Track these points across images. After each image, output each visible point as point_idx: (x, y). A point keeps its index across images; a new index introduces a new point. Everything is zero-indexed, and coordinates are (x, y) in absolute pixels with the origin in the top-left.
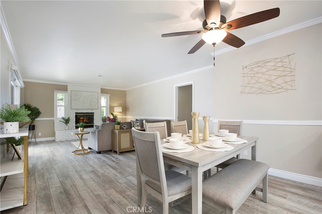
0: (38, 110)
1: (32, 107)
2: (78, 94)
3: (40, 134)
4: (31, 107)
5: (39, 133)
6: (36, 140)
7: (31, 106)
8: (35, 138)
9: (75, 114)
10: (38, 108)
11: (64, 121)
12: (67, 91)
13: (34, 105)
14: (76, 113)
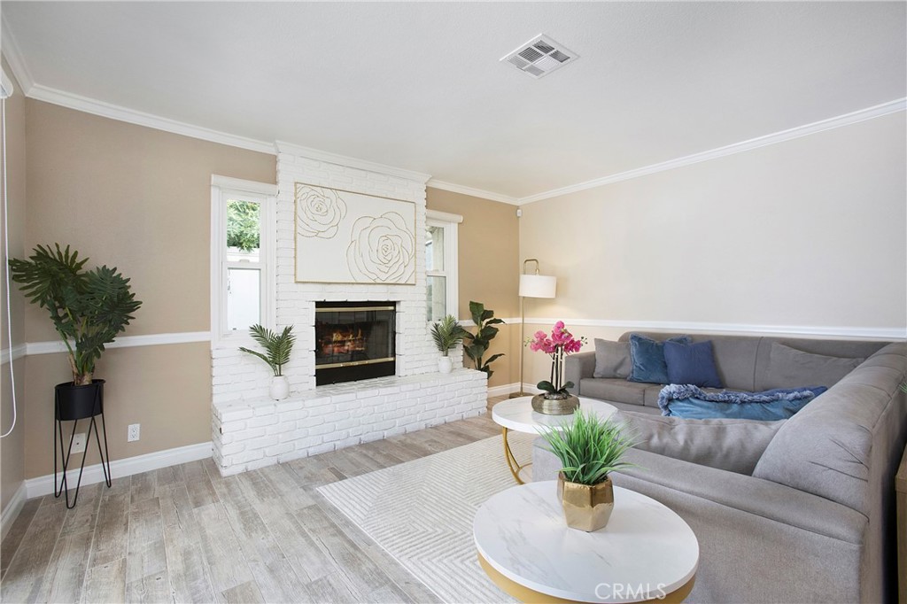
0: (122, 284)
1: (85, 268)
2: (328, 201)
3: (134, 432)
4: (79, 266)
5: (130, 427)
6: (107, 473)
7: (78, 260)
8: (105, 458)
9: (313, 310)
10: (124, 277)
11: (264, 351)
12: (275, 183)
13: (97, 254)
14: (319, 304)
